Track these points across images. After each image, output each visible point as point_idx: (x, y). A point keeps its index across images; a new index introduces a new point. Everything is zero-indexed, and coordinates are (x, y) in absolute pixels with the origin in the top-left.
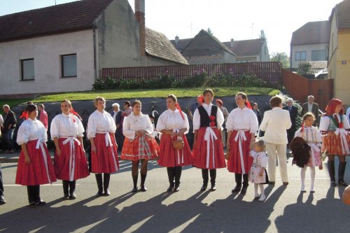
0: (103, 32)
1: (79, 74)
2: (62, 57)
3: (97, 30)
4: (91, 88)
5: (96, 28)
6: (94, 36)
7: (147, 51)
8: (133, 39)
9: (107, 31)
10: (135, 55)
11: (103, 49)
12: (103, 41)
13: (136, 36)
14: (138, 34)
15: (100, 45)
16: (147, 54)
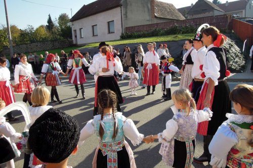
0: (126, 8)
1: (115, 31)
2: (109, 23)
3: (122, 7)
4: (119, 38)
5: (121, 5)
6: (121, 10)
7: (156, 15)
8: (146, 9)
9: (128, 7)
10: (148, 18)
11: (126, 17)
12: (126, 12)
13: (148, 7)
14: (149, 6)
15: (124, 15)
16: (155, 17)
